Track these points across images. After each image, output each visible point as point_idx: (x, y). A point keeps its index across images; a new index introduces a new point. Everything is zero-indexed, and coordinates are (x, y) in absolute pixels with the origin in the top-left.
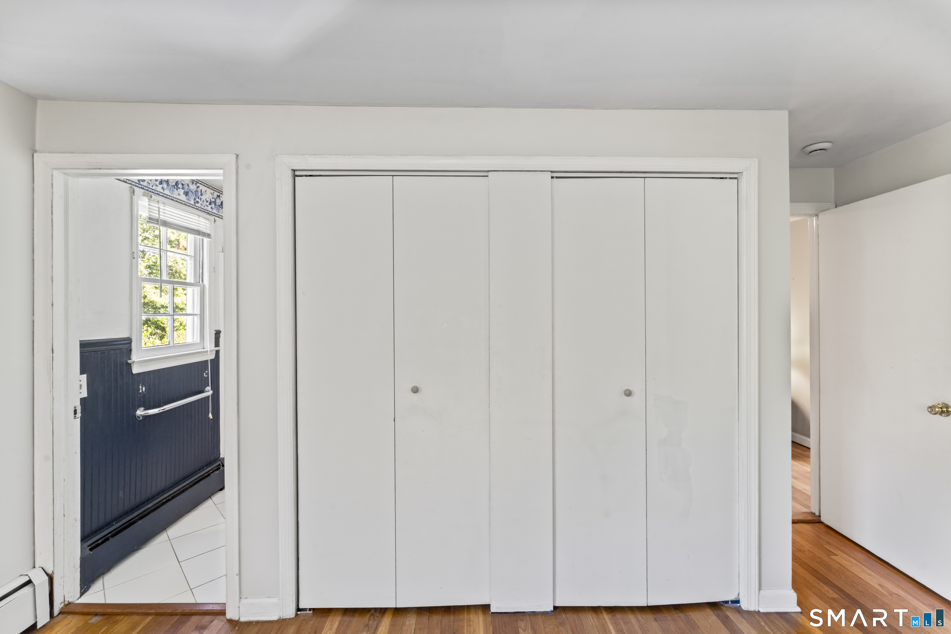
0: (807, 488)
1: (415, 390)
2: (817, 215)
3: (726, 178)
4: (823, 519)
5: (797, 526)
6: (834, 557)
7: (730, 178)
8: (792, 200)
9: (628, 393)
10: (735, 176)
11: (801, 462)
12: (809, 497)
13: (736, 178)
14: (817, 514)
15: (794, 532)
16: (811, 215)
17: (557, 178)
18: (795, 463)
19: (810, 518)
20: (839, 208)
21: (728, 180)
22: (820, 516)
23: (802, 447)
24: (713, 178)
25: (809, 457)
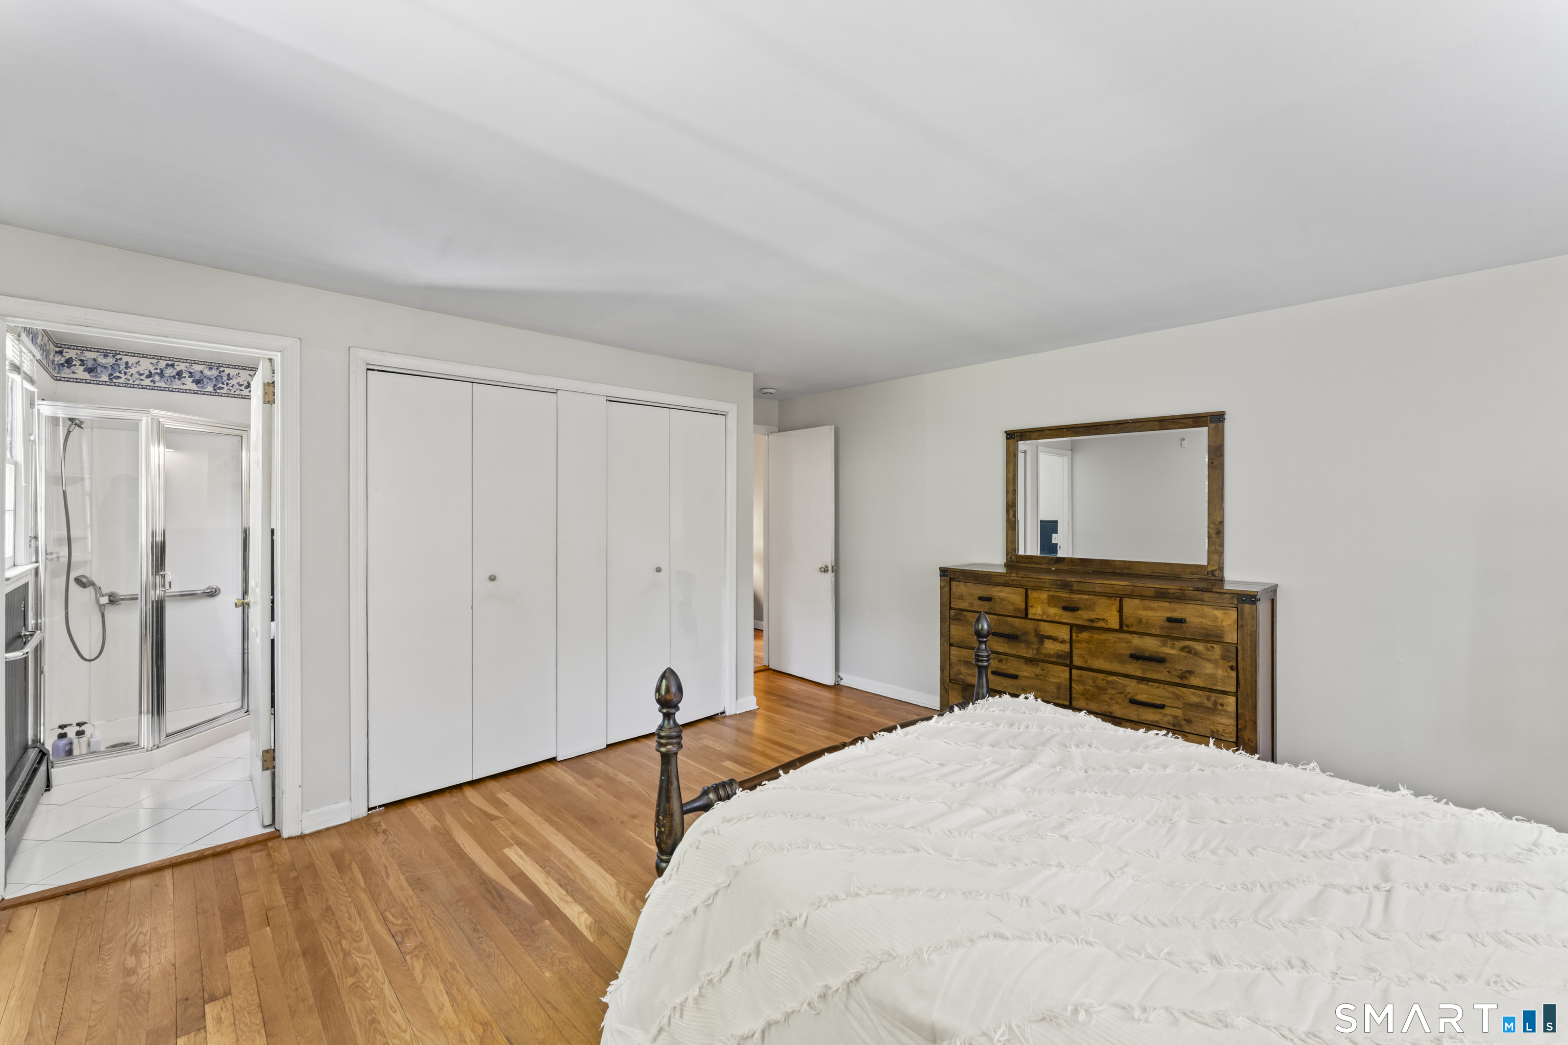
0: (763, 654)
1: (492, 578)
2: (768, 435)
3: (718, 414)
4: (771, 667)
5: (756, 674)
6: (776, 683)
7: (721, 415)
8: (755, 423)
9: (659, 570)
10: (724, 413)
11: (759, 640)
12: (762, 658)
13: (724, 415)
14: (767, 665)
15: (755, 677)
16: (765, 435)
17: (610, 401)
18: (756, 642)
19: (763, 668)
20: (780, 433)
21: (719, 416)
22: (769, 666)
23: (758, 631)
24: (711, 413)
25: (762, 636)
